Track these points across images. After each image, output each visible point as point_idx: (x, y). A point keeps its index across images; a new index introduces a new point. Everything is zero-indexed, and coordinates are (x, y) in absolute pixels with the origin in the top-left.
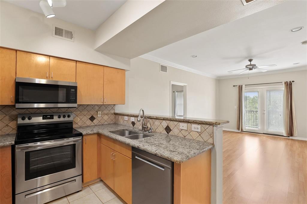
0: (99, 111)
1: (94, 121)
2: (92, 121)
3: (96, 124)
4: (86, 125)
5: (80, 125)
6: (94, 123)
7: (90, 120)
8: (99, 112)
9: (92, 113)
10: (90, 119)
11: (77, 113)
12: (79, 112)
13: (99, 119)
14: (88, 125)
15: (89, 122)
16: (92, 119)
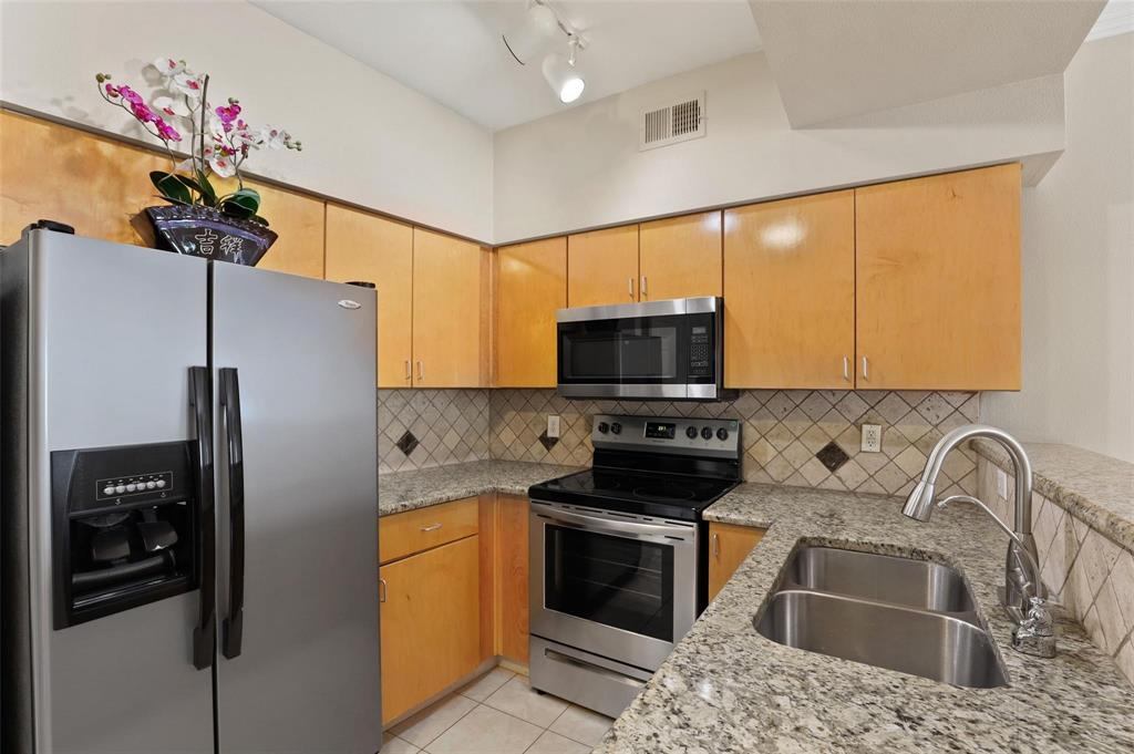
0: (868, 423)
1: (844, 470)
2: (833, 469)
3: (851, 485)
4: (801, 483)
5: (774, 477)
6: (839, 478)
7: (823, 461)
8: (866, 428)
9: (833, 430)
10: (819, 456)
11: (762, 422)
12: (772, 422)
13: (874, 463)
14: (814, 485)
15: (816, 472)
16: (832, 460)
